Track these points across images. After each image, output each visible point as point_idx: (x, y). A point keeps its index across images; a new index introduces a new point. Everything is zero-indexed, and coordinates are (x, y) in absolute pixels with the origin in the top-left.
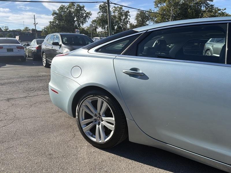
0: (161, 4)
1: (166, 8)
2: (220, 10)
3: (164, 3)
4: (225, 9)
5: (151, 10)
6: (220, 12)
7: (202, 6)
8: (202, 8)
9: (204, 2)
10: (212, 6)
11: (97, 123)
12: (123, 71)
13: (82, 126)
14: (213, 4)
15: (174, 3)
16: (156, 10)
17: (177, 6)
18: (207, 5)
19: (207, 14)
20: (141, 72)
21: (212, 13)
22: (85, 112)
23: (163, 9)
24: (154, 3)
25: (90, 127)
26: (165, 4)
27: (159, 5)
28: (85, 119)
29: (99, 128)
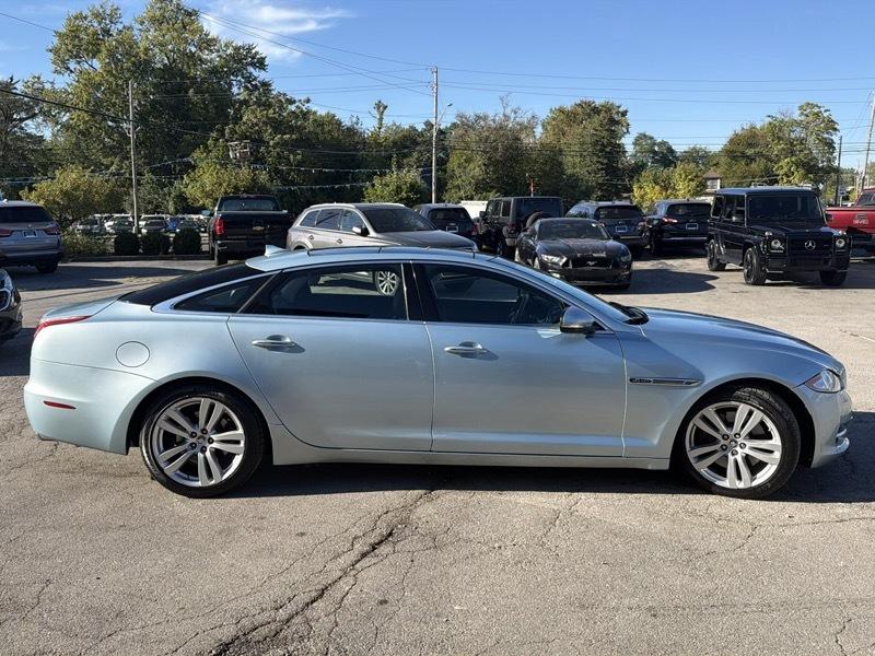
0: (79, 63)
1: (103, 77)
2: (294, 102)
3: (94, 57)
4: (308, 101)
5: (39, 78)
6: (293, 108)
7: (234, 83)
8: (235, 90)
9: (239, 70)
10: (266, 85)
11: (198, 449)
12: (255, 342)
13: (162, 465)
14: (267, 80)
15: (134, 63)
16: (63, 82)
17: (144, 73)
18: (250, 82)
19: (253, 112)
20: (288, 340)
21: (271, 111)
22: (165, 432)
23: (90, 84)
24: (51, 55)
25: (181, 464)
26: (96, 63)
27: (72, 65)
28: (166, 449)
29: (205, 458)
